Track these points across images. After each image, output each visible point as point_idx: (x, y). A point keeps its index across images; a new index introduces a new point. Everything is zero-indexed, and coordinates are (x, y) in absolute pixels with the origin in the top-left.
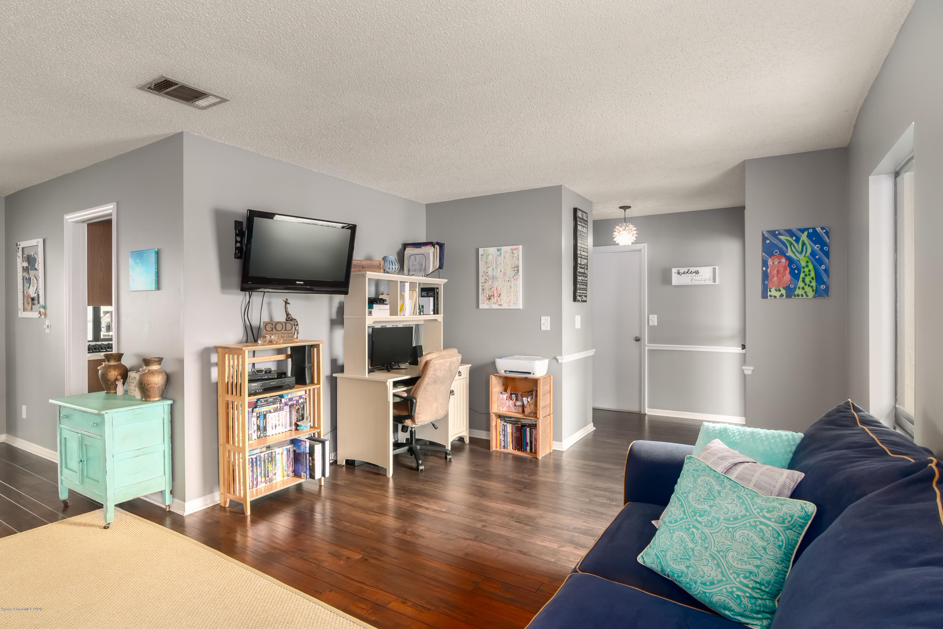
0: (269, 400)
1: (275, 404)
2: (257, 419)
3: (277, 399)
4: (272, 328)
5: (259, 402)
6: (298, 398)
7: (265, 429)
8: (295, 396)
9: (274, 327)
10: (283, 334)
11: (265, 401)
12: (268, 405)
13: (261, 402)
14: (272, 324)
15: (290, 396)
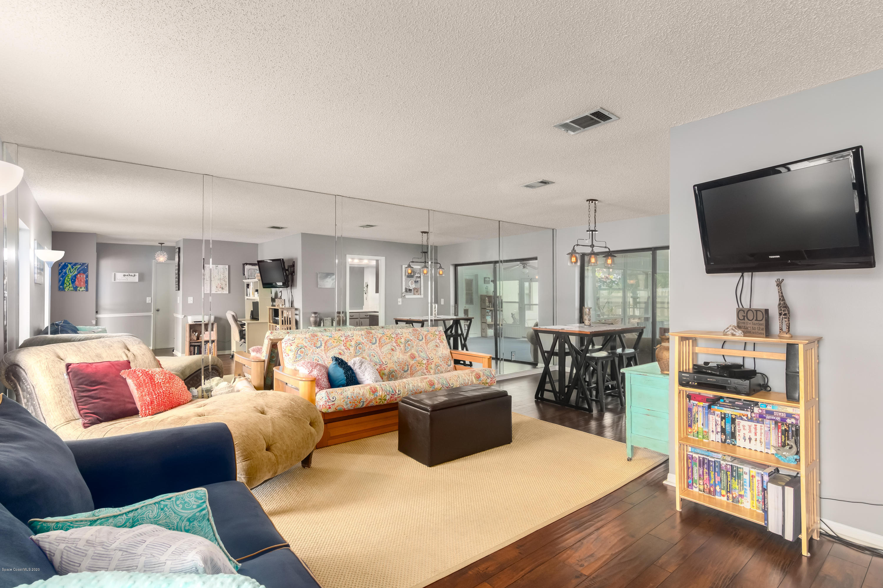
0: (736, 403)
1: (744, 410)
2: (722, 420)
3: (750, 405)
4: (744, 316)
5: (722, 400)
6: (784, 415)
7: (733, 436)
8: (777, 410)
9: (745, 315)
10: (755, 324)
11: (730, 402)
12: (732, 407)
13: (724, 401)
14: (744, 311)
15: (769, 408)
